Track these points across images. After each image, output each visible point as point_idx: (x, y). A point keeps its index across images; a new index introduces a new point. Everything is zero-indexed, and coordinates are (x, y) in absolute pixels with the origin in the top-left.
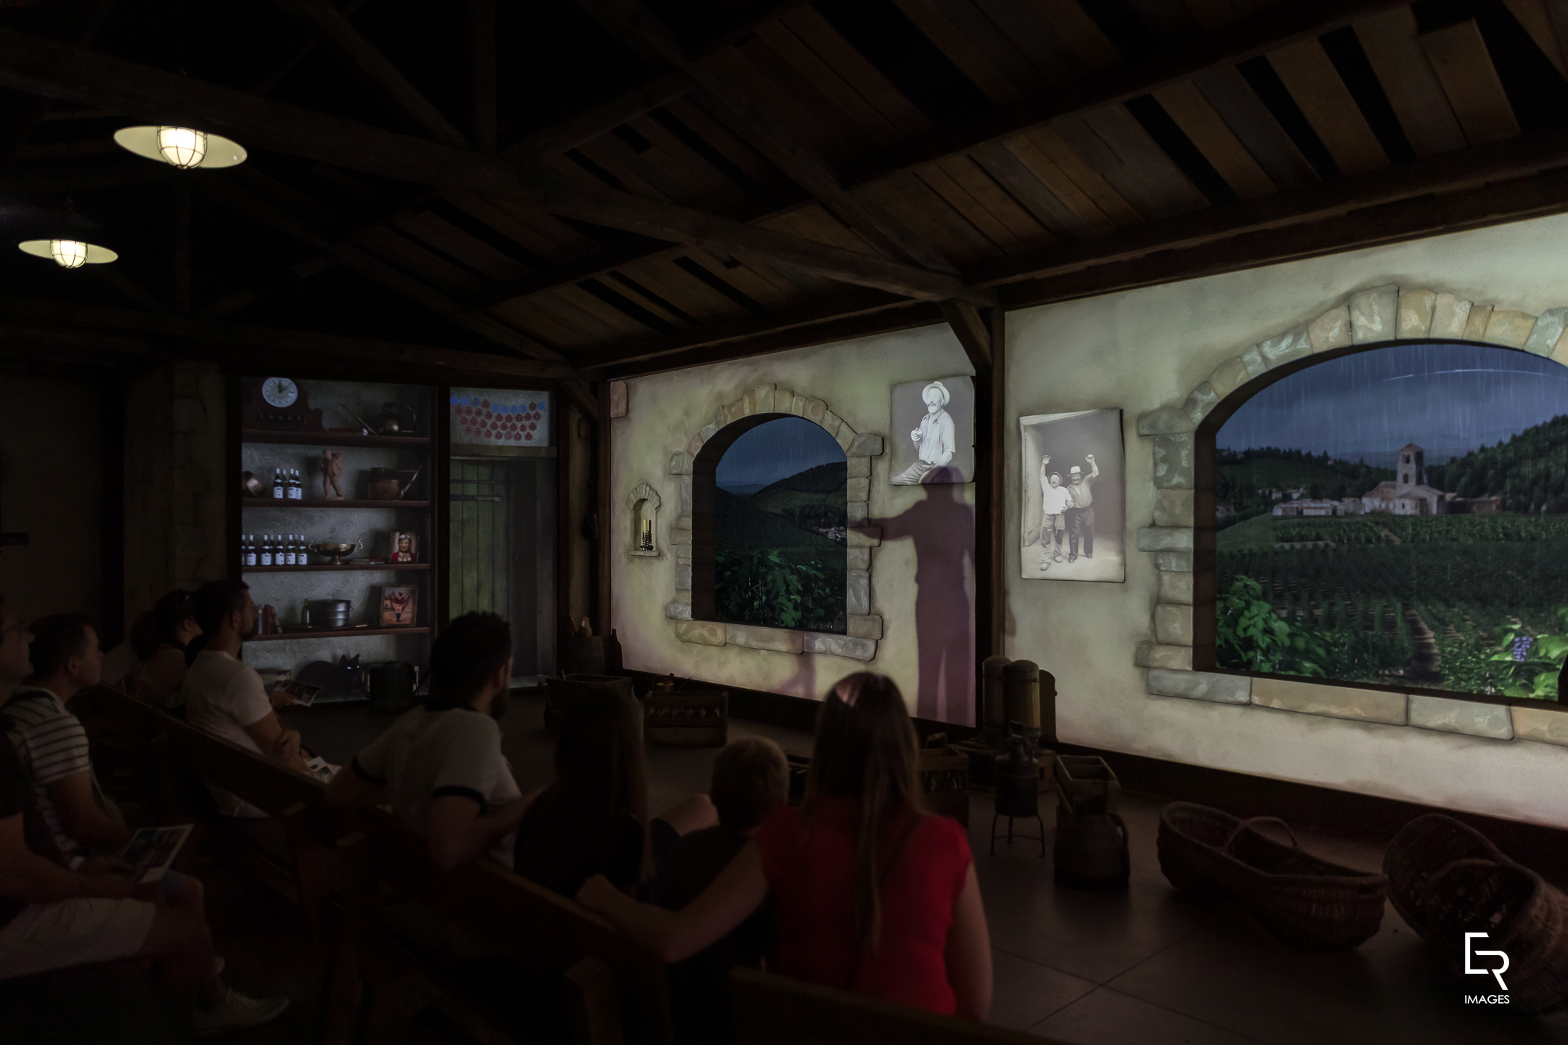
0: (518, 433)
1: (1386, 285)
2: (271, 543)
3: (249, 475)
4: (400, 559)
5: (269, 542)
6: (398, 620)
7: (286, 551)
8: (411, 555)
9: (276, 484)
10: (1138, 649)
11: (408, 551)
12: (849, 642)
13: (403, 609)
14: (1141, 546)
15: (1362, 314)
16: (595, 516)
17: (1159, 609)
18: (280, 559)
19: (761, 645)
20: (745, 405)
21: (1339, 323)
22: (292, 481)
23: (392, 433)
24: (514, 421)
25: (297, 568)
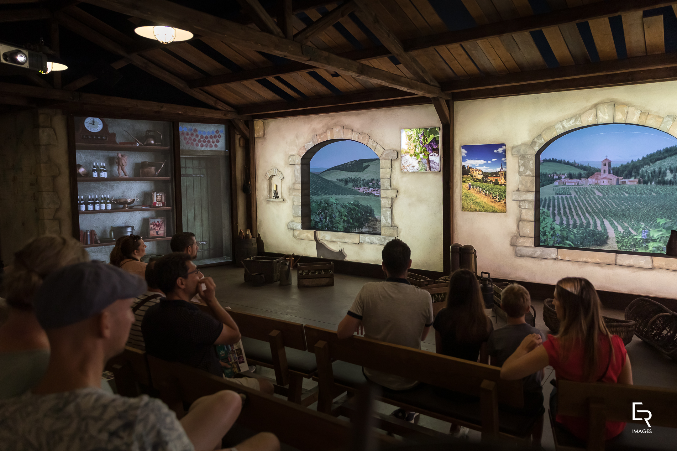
0: (211, 144)
1: (610, 102)
2: (93, 199)
3: (80, 166)
4: (157, 205)
5: (91, 199)
6: (157, 234)
7: (100, 203)
8: (162, 203)
9: (94, 170)
10: (512, 239)
11: (161, 201)
12: (382, 238)
13: (160, 229)
14: (513, 199)
15: (601, 112)
16: (250, 183)
17: (521, 223)
18: (97, 207)
19: (339, 240)
20: (328, 135)
21: (592, 115)
22: (102, 169)
23: (151, 144)
24: (209, 139)
25: (106, 211)
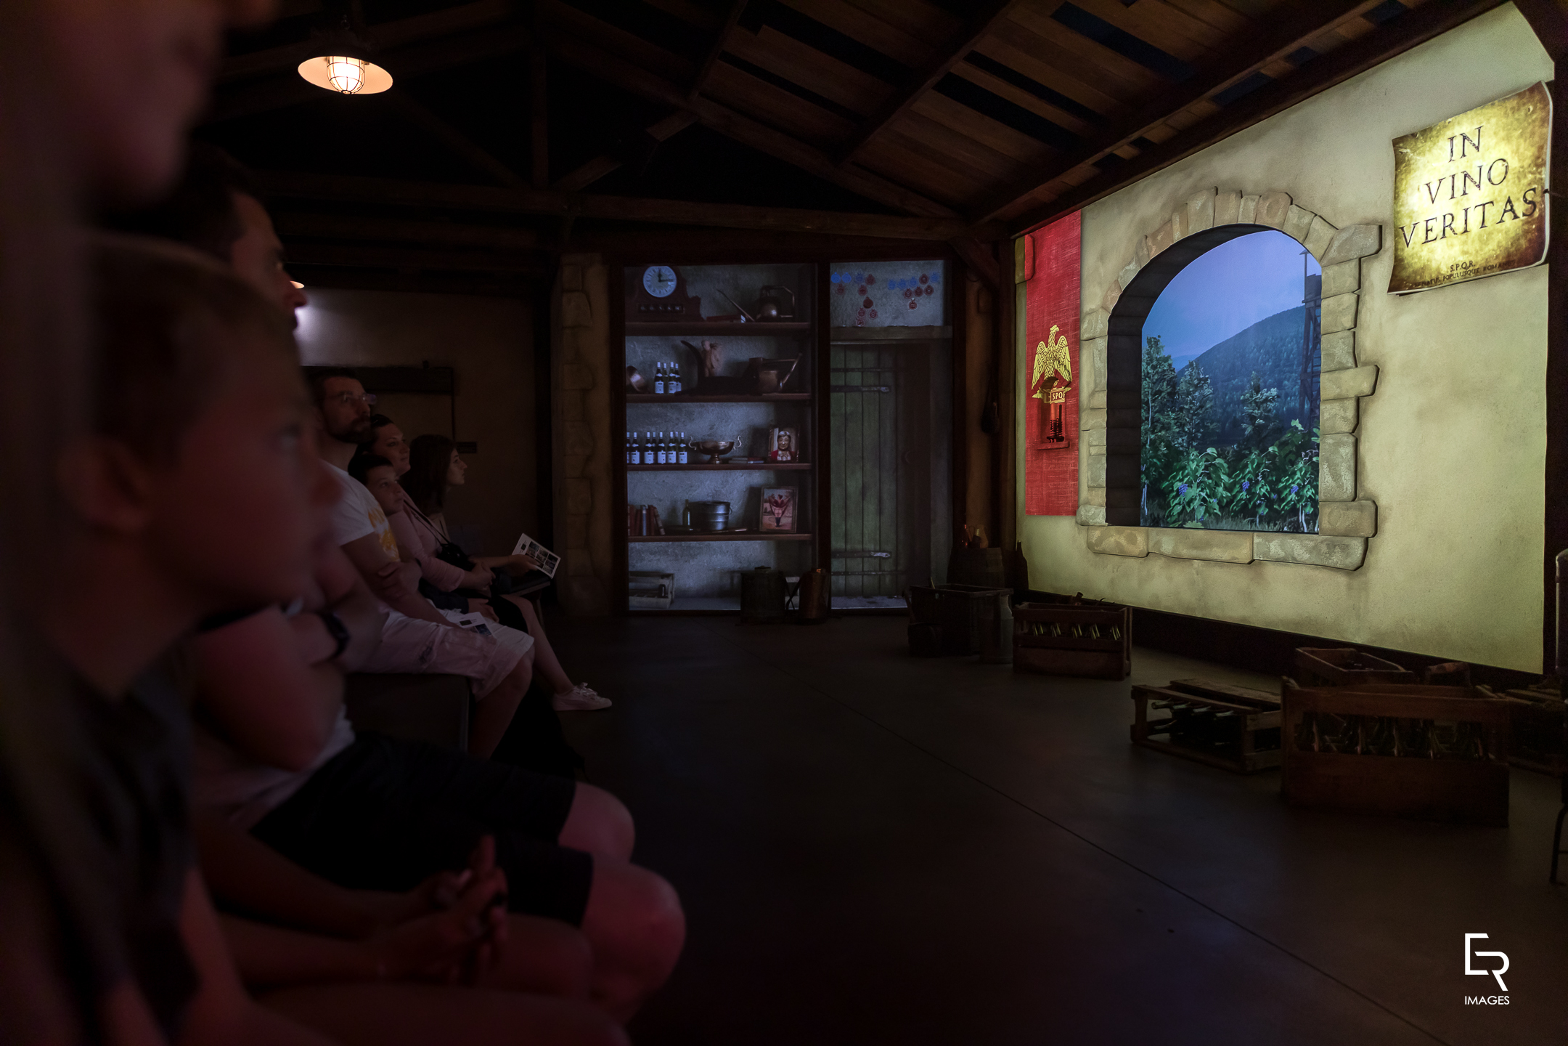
2: (654, 441)
3: (632, 370)
4: (779, 458)
5: (651, 440)
6: (778, 526)
7: (668, 449)
8: (791, 453)
9: (657, 379)
11: (788, 449)
12: (1322, 542)
13: (783, 513)
18: (662, 458)
19: (1194, 553)
20: (1174, 227)
22: (672, 375)
23: (771, 319)
25: (678, 467)
